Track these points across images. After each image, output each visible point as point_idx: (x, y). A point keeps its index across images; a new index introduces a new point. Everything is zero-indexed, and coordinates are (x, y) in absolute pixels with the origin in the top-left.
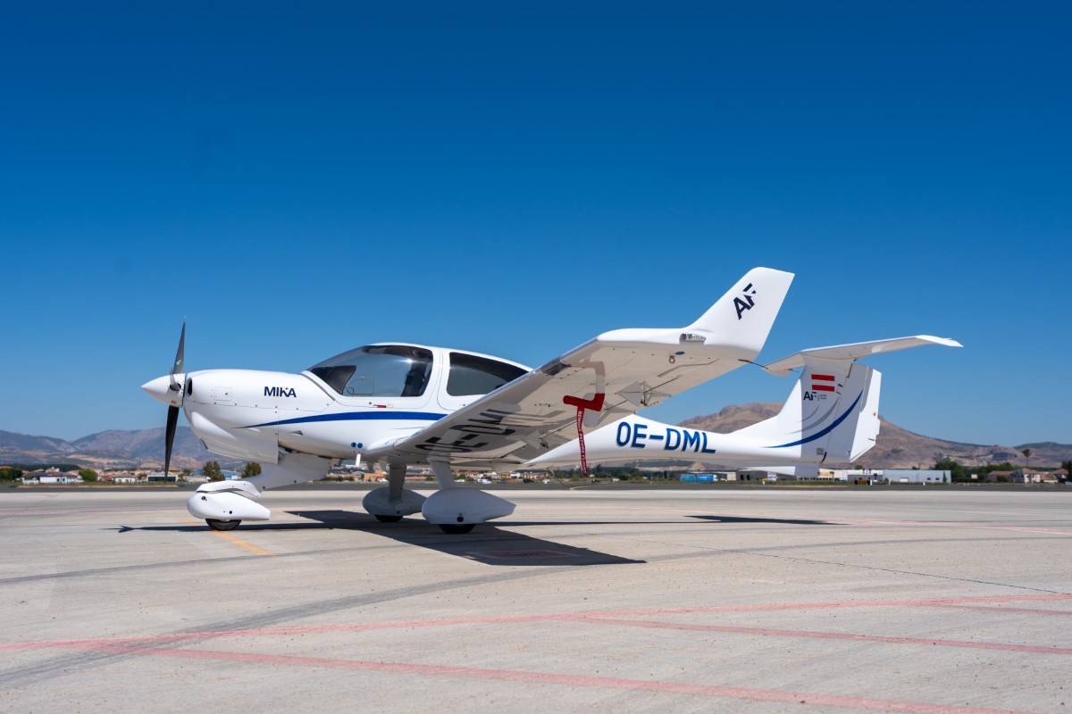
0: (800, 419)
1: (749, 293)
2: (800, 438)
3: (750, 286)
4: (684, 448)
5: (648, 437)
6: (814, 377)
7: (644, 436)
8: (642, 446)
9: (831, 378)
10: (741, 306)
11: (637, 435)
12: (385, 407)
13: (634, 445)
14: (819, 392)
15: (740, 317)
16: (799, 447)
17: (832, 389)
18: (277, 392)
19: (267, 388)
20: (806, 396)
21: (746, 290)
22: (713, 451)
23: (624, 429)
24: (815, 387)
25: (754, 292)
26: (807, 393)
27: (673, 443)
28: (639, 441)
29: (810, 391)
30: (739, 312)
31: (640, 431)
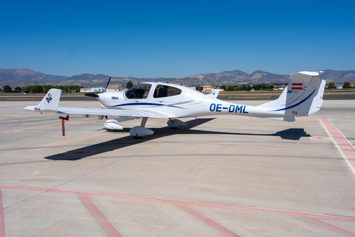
0: (285, 100)
1: (50, 96)
2: (285, 108)
3: (50, 94)
4: (236, 111)
5: (222, 108)
6: (293, 84)
7: (221, 108)
8: (220, 111)
9: (301, 84)
10: (48, 100)
11: (218, 108)
12: (138, 101)
13: (217, 111)
14: (295, 90)
15: (49, 103)
16: (284, 110)
17: (301, 88)
18: (114, 98)
19: (112, 97)
20: (289, 92)
21: (49, 95)
22: (248, 113)
23: (213, 106)
24: (293, 88)
25: (51, 96)
26: (289, 90)
27: (232, 110)
28: (219, 109)
29: (291, 90)
30: (48, 101)
31: (219, 106)
